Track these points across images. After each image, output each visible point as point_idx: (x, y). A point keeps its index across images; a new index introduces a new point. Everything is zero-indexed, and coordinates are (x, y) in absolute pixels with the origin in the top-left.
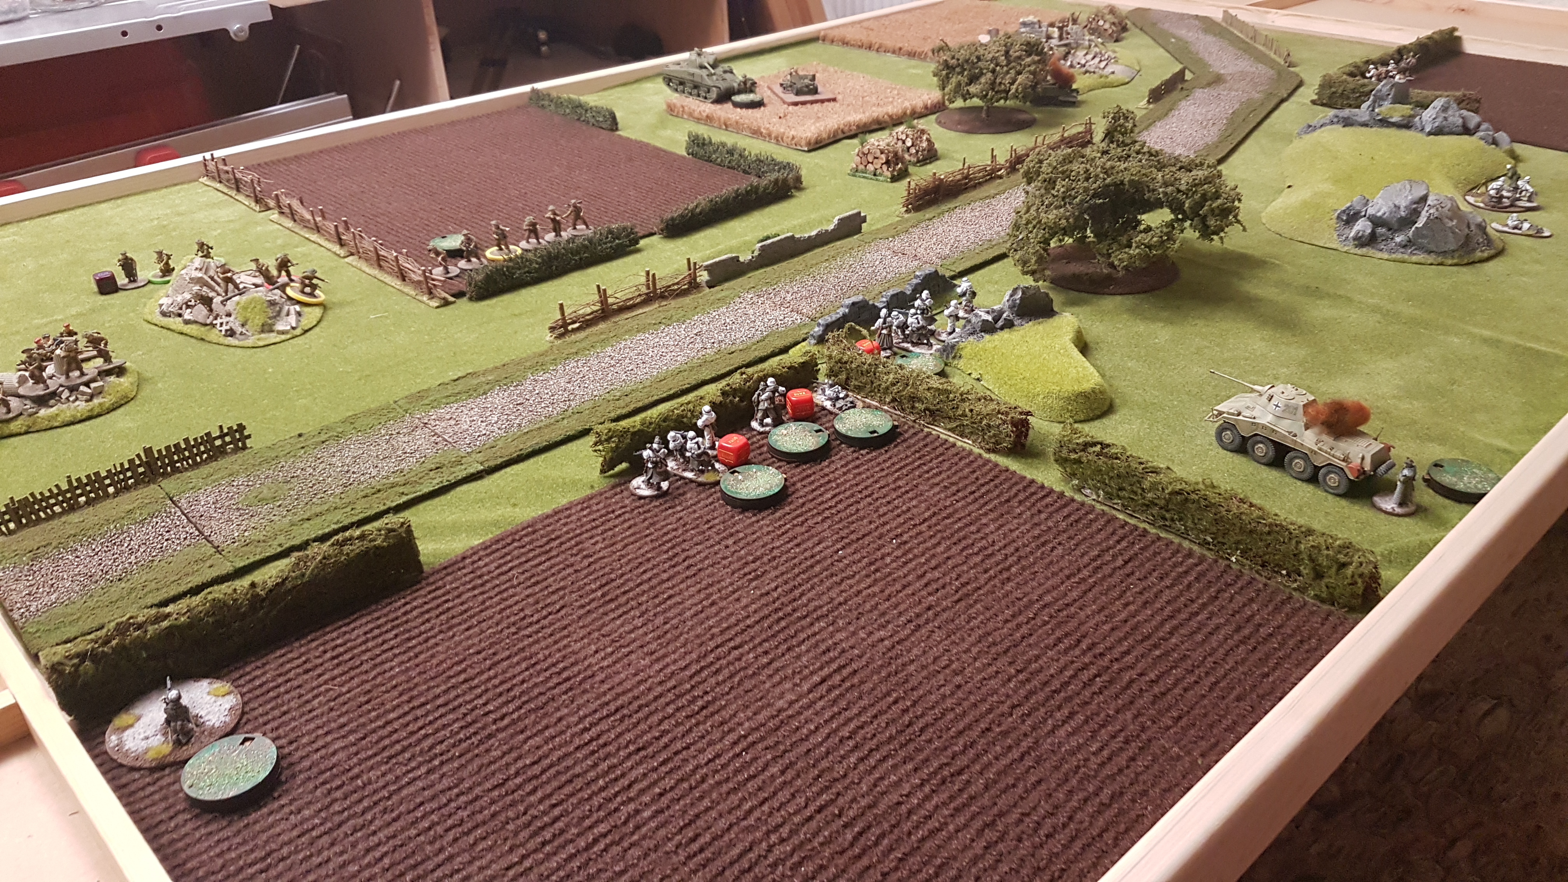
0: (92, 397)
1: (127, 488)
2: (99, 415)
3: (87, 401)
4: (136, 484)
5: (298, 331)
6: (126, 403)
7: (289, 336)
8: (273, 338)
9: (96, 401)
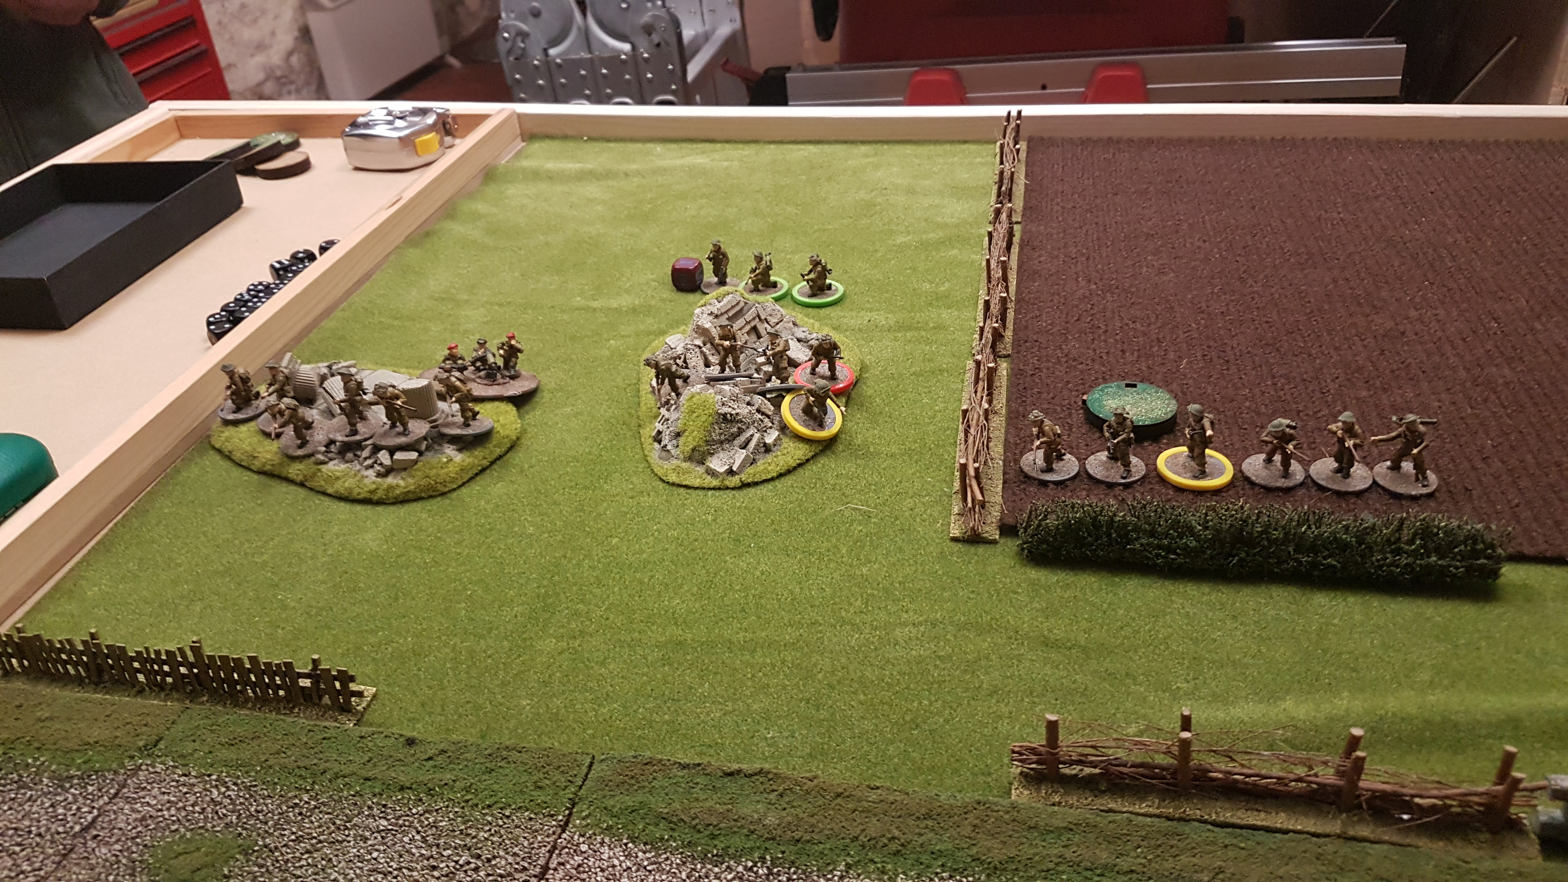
0: (389, 471)
1: (162, 687)
2: (379, 503)
3: (379, 475)
4: (174, 687)
5: (734, 481)
6: (431, 497)
7: (715, 483)
8: (696, 475)
9: (390, 480)
